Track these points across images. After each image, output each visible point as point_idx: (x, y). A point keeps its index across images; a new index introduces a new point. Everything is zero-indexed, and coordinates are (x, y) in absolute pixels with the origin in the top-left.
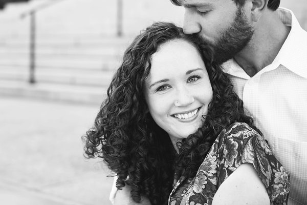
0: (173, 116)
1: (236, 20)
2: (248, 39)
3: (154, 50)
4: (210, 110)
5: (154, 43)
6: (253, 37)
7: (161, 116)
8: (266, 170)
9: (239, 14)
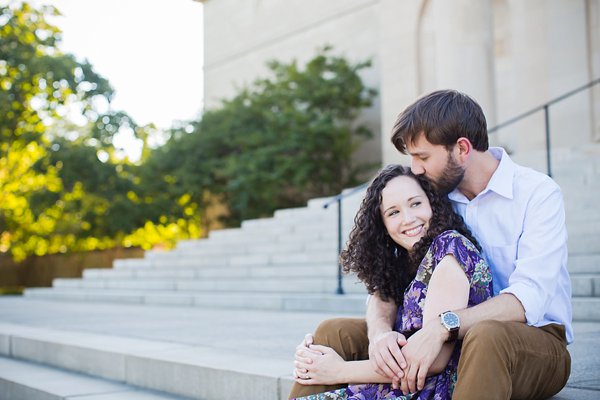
0: (404, 232)
1: (449, 162)
2: (462, 176)
3: (383, 186)
4: (430, 225)
5: (383, 181)
6: (466, 173)
7: (394, 234)
8: (466, 260)
9: (450, 158)
